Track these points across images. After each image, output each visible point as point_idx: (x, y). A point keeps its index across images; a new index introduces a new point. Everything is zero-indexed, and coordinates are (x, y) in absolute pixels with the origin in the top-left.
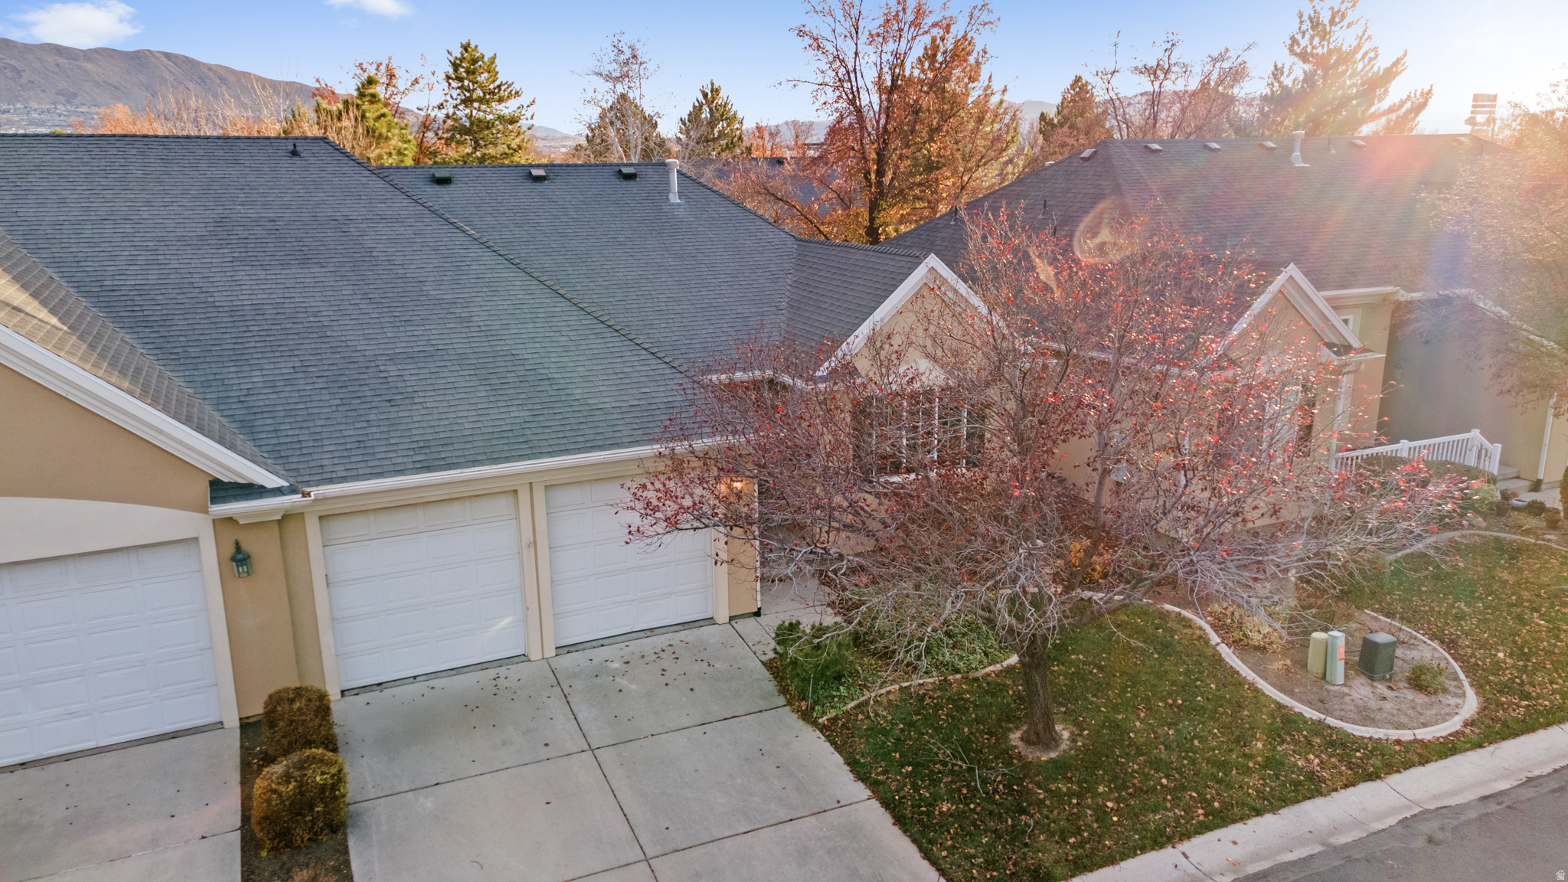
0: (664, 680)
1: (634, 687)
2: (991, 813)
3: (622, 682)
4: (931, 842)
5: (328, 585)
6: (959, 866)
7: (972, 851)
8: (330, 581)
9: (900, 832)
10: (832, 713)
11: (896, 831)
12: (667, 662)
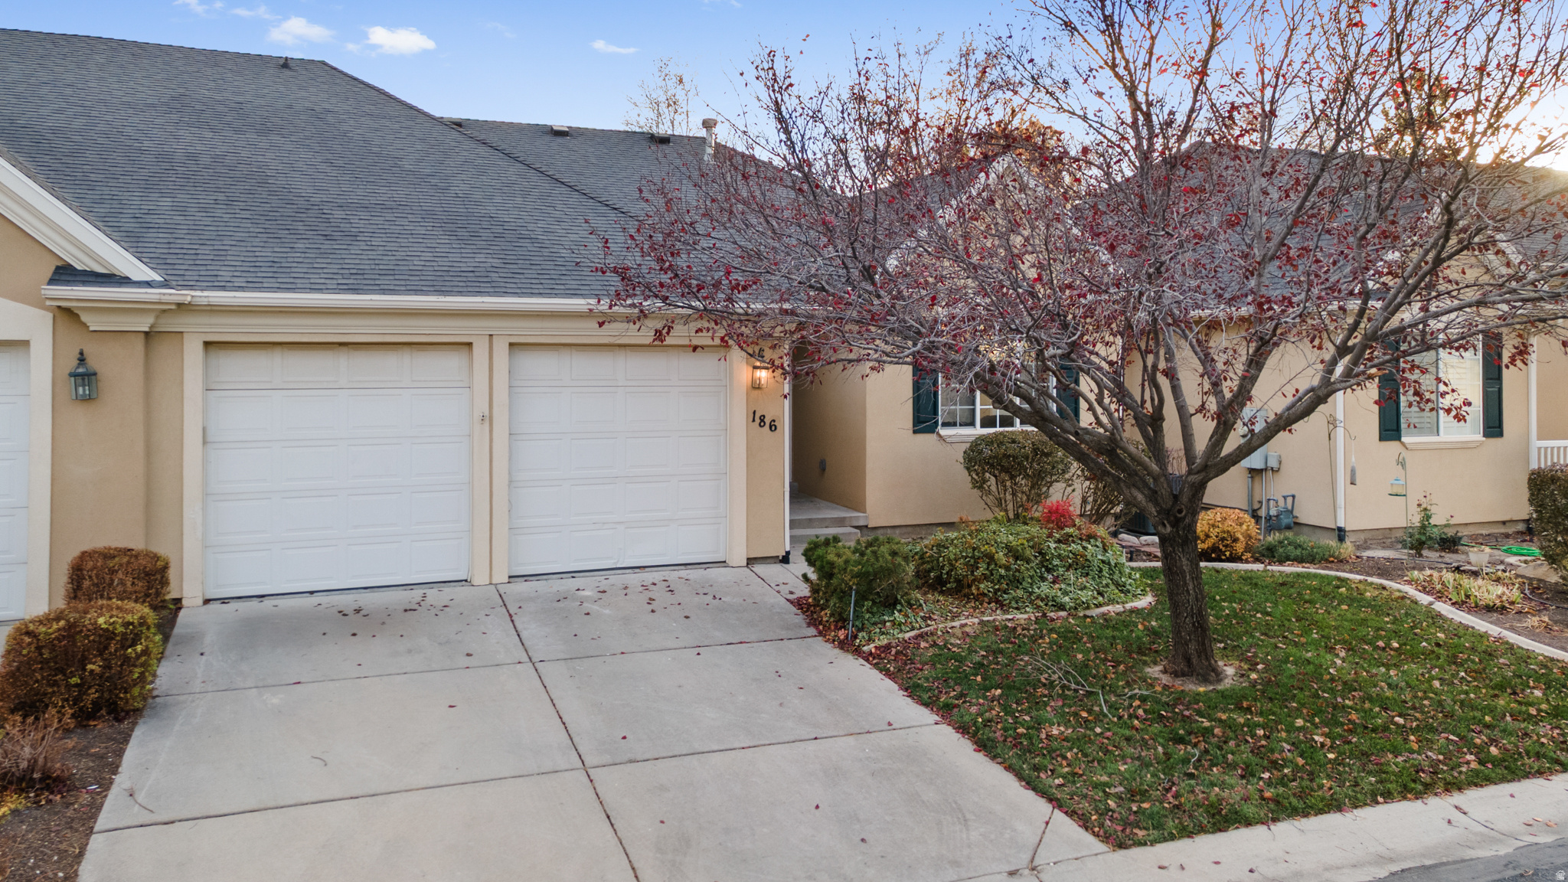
0: (650, 607)
1: (607, 611)
2: (1128, 739)
3: (594, 608)
4: (1036, 768)
5: (205, 442)
6: (1085, 796)
7: (1105, 778)
8: (209, 439)
9: (987, 759)
10: (884, 641)
11: (980, 757)
12: (658, 593)
